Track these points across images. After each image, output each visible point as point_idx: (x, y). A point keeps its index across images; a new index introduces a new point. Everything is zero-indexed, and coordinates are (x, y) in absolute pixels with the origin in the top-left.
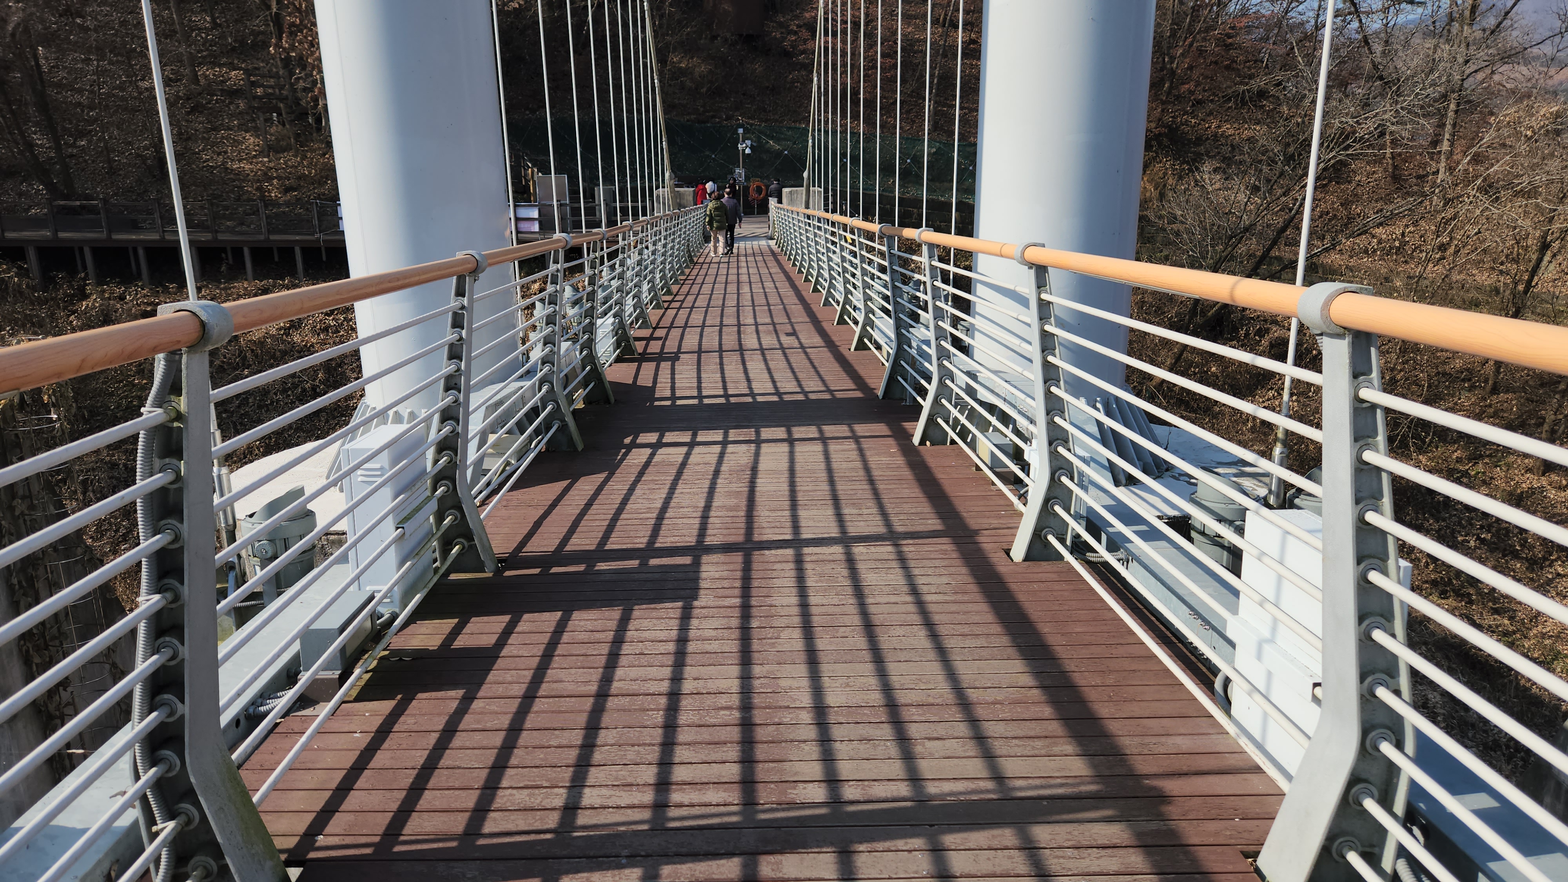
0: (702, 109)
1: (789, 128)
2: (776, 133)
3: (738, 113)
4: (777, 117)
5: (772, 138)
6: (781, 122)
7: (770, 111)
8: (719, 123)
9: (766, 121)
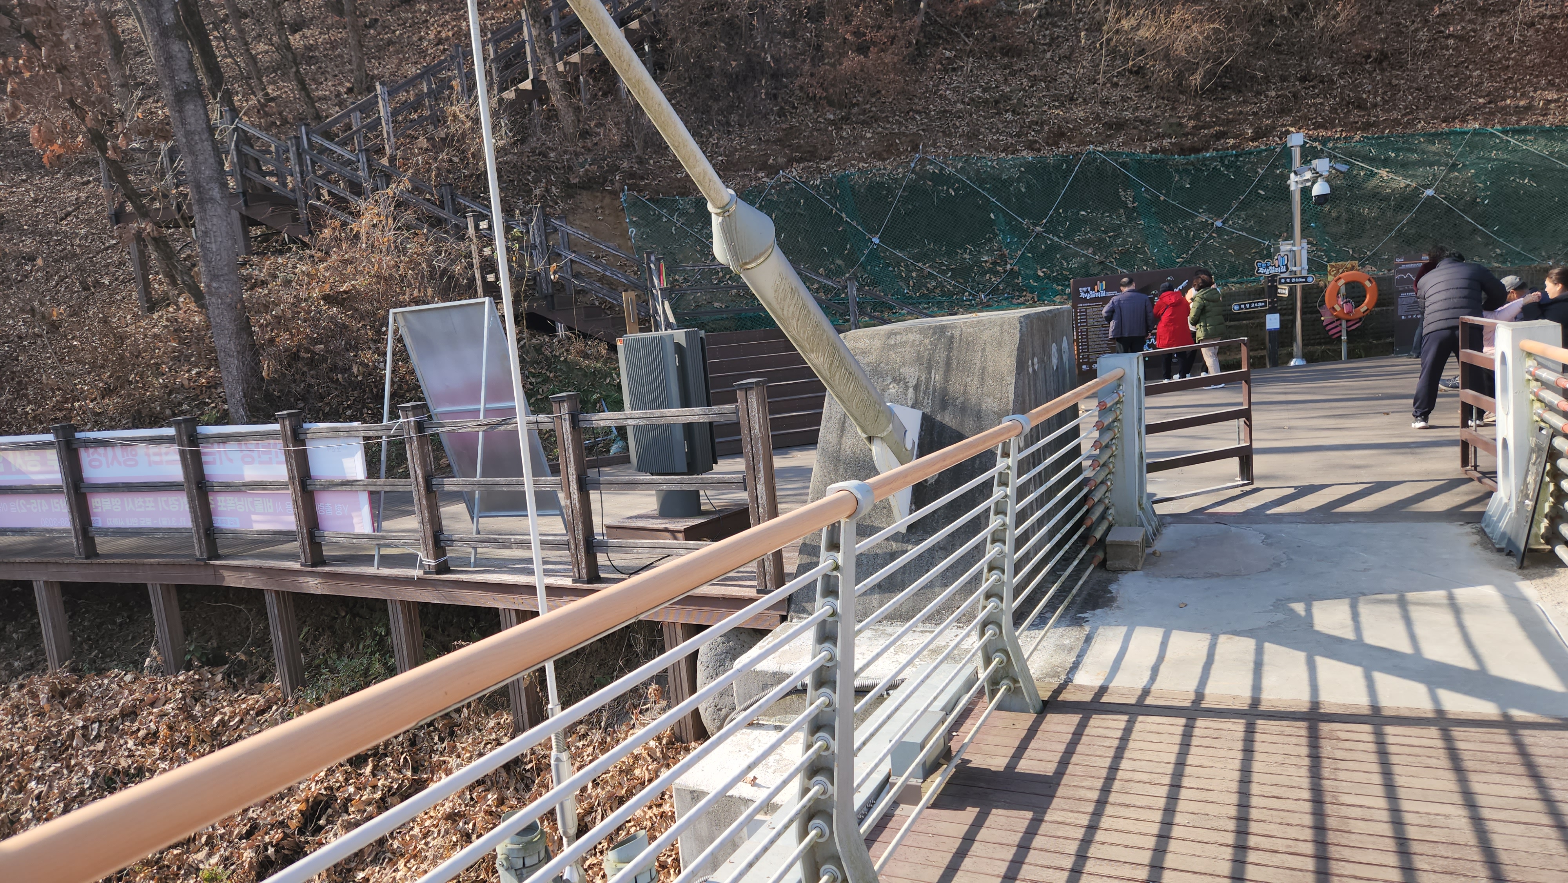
0: (1192, 123)
1: (1432, 137)
2: (1397, 150)
3: (1288, 119)
4: (1395, 115)
5: (1386, 163)
6: (1410, 124)
7: (1375, 106)
8: (1233, 147)
9: (1367, 126)
